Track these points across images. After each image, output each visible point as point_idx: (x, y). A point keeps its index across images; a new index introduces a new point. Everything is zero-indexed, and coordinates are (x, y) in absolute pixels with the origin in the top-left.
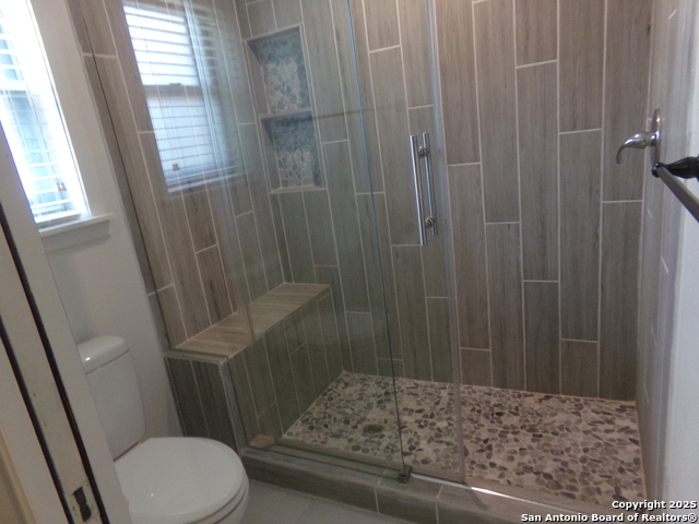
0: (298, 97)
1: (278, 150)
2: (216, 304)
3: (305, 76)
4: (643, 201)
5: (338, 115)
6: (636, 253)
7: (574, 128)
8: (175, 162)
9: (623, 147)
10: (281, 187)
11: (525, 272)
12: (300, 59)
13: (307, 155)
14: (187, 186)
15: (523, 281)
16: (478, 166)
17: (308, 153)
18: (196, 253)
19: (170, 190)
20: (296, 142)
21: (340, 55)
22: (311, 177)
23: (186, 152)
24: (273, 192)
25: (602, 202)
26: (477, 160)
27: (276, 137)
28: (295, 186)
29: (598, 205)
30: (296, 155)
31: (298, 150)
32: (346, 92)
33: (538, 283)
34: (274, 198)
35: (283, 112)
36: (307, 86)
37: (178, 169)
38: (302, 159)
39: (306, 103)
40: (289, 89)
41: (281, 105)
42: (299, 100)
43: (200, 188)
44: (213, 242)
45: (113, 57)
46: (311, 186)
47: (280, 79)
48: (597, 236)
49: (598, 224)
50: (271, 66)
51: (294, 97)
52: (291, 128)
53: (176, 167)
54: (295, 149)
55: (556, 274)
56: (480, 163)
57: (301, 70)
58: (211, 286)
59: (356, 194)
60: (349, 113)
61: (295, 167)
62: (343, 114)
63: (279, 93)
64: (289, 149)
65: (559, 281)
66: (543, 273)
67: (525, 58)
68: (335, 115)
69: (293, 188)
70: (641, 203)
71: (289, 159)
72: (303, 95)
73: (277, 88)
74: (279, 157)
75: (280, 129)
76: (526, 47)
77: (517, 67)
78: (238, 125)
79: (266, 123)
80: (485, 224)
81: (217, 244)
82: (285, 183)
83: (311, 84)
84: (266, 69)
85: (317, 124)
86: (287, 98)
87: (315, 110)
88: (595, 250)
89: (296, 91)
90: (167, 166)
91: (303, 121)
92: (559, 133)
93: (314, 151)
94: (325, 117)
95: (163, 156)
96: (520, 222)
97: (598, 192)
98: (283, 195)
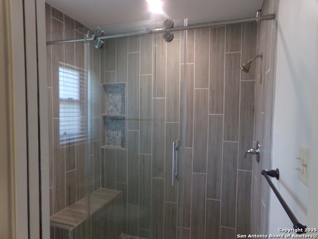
0: (120, 109)
1: (107, 130)
2: (70, 197)
3: (125, 102)
4: (252, 171)
5: (136, 120)
6: (250, 191)
7: (229, 140)
8: (65, 131)
9: (247, 153)
10: (106, 145)
11: (207, 195)
12: (123, 95)
13: (120, 133)
14: (68, 142)
15: (206, 199)
16: (192, 149)
17: (121, 133)
18: (66, 173)
19: (61, 143)
20: (116, 127)
21: (141, 97)
22: (120, 143)
23: (71, 127)
24: (103, 147)
25: (238, 170)
26: (191, 146)
27: (107, 124)
28: (112, 146)
29: (236, 171)
30: (115, 132)
31: (116, 131)
32: (141, 112)
33: (212, 200)
34: (102, 150)
35: (113, 114)
36: (124, 106)
37: (66, 134)
38: (117, 135)
39: (123, 112)
40: (116, 105)
41: (112, 111)
42: (120, 110)
43: (74, 143)
44: (74, 168)
45: (50, 88)
46: (119, 147)
47: (113, 101)
48: (236, 183)
49: (236, 178)
50: (110, 95)
51: (118, 109)
52: (115, 121)
53: (65, 134)
54: (115, 130)
55: (220, 197)
56: (193, 148)
57: (123, 99)
58: (69, 188)
59: (139, 153)
60: (141, 120)
61: (114, 137)
62: (138, 120)
63: (112, 106)
64: (113, 130)
65: (221, 200)
66: (215, 196)
67: (212, 111)
68: (135, 120)
69: (111, 147)
70: (251, 172)
71: (112, 134)
72: (122, 109)
73: (111, 104)
74: (107, 132)
75: (110, 121)
76: (213, 108)
77: (209, 114)
78: (93, 117)
79: (104, 118)
80: (192, 173)
81: (76, 169)
82: (108, 144)
83: (127, 106)
84: (108, 96)
85: (127, 122)
86: (115, 109)
87: (127, 116)
88: (235, 189)
89: (119, 107)
90: (61, 133)
91: (120, 119)
92: (223, 141)
93: (123, 132)
94: (131, 120)
95: (61, 128)
96: (206, 174)
97: (236, 165)
98: (107, 149)
